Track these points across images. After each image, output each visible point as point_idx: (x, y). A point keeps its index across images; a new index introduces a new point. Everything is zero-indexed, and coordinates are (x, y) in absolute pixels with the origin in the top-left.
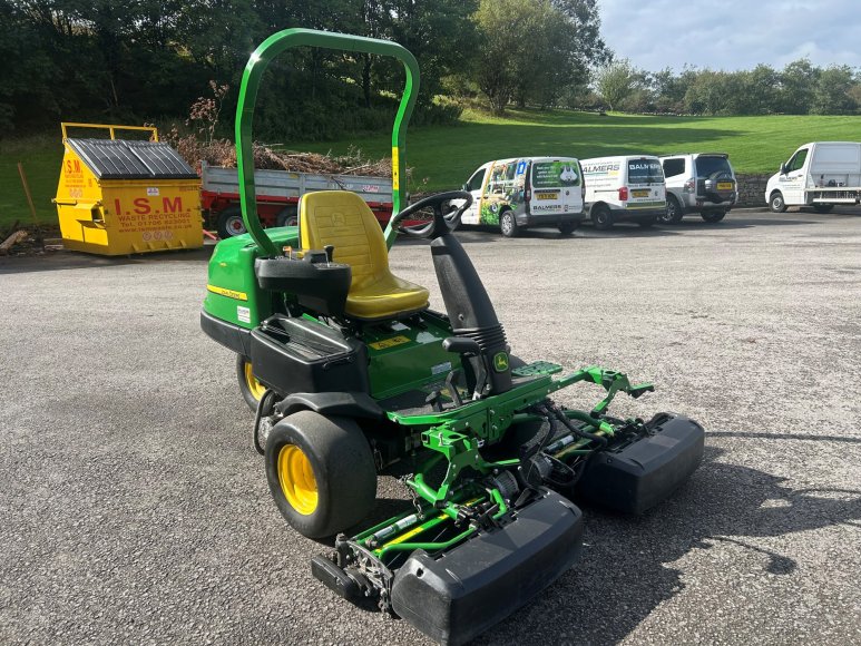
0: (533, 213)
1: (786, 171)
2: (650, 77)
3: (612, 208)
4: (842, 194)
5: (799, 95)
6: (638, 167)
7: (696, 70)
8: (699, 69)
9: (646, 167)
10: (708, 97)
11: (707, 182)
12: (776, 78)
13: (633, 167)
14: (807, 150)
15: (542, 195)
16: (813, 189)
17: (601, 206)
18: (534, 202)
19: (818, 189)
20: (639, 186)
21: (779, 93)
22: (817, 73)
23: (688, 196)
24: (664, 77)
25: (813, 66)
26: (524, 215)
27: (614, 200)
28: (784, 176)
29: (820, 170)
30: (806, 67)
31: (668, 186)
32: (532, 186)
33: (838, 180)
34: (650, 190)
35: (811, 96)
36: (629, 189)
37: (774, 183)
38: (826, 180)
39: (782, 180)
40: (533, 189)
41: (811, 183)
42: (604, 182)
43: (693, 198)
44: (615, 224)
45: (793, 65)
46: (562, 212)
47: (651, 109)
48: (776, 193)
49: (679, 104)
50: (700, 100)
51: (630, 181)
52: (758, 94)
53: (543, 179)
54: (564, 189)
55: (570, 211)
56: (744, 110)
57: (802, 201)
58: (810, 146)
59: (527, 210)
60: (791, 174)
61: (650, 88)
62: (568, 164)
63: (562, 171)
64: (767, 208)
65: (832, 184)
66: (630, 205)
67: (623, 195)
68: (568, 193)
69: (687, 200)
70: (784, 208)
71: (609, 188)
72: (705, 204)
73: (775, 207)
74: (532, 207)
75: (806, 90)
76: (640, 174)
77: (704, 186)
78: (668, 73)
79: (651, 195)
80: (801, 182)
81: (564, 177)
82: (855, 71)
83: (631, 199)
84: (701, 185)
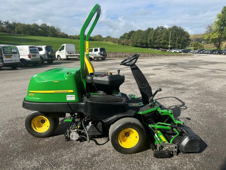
0: (5, 62)
1: (60, 50)
2: (2, 22)
3: (27, 60)
4: (74, 56)
5: (46, 32)
6: (32, 49)
7: (16, 22)
8: (17, 22)
9: (34, 49)
10: (22, 30)
11: (49, 53)
12: (39, 27)
13: (31, 49)
14: (64, 46)
15: (7, 57)
16: (67, 55)
17: (22, 60)
18: (4, 59)
19: (69, 55)
20: (33, 54)
21: (40, 31)
22: (48, 27)
23: (45, 57)
24: (7, 23)
25: (47, 25)
26: (2, 63)
27: (27, 58)
28: (60, 52)
29: (68, 50)
30: (46, 25)
31: (40, 54)
32: (3, 54)
33: (72, 53)
34: (36, 55)
35: (48, 32)
36: (31, 55)
37: (57, 53)
38: (69, 52)
39: (59, 53)
40: (4, 55)
41: (67, 53)
42: (22, 53)
43: (46, 57)
44: (28, 65)
45: (42, 24)
46: (14, 62)
47: (5, 32)
48: (58, 56)
49: (13, 31)
50: (20, 31)
51: (31, 52)
52: (35, 31)
53: (6, 52)
54: (13, 55)
55: (16, 62)
56: (32, 34)
57: (65, 58)
58: (65, 45)
59: (3, 61)
60: (61, 51)
61: (3, 26)
62: (13, 47)
63: (12, 49)
64: (57, 59)
65: (71, 54)
66: (32, 59)
67: (29, 56)
68: (15, 56)
69: (45, 58)
70: (61, 59)
71: (24, 54)
72: (50, 58)
73: (59, 59)
74: (4, 61)
75: (47, 31)
76: (33, 51)
77: (49, 54)
78: (8, 22)
79: (37, 56)
80: (64, 53)
81: (13, 51)
82: (56, 28)
83: (32, 58)
84: (48, 54)
